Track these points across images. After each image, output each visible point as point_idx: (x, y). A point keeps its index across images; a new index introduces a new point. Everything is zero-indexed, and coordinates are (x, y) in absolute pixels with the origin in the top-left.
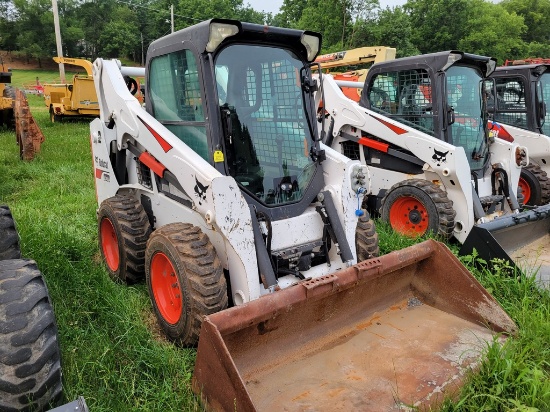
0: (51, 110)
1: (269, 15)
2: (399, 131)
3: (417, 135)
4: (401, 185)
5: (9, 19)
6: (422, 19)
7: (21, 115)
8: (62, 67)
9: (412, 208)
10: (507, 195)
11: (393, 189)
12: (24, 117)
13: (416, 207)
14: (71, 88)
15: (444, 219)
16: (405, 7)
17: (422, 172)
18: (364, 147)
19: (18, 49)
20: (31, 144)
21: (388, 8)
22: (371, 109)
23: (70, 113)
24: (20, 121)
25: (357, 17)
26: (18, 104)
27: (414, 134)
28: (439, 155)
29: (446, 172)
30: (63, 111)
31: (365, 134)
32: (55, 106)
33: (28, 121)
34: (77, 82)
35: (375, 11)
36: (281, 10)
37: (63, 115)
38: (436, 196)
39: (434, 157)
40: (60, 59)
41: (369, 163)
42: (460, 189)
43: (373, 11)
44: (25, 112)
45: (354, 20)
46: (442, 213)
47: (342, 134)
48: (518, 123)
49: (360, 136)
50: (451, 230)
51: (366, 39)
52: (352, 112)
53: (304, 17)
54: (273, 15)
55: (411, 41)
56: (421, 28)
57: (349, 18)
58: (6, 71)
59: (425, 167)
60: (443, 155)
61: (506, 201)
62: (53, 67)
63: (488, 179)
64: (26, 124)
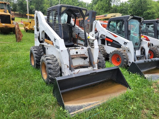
0: (25, 29)
1: (88, 3)
2: (116, 36)
3: (120, 38)
4: (115, 51)
5: (15, 3)
6: (133, 5)
7: (17, 29)
8: (28, 17)
9: (118, 57)
10: (145, 55)
11: (113, 52)
12: (18, 30)
13: (119, 57)
14: (30, 22)
15: (125, 60)
16: (128, 2)
17: (121, 48)
18: (107, 40)
19: (17, 11)
20: (19, 37)
21: (123, 2)
22: (109, 30)
23: (30, 30)
24: (17, 31)
25: (113, 4)
26: (16, 26)
27: (119, 37)
28: (125, 43)
29: (127, 48)
30: (28, 29)
31: (107, 37)
32: (26, 27)
33: (19, 31)
34: (32, 21)
35: (119, 3)
36: (91, 2)
37: (28, 30)
38: (124, 54)
39: (124, 44)
40: (28, 14)
41: (108, 45)
42: (130, 53)
43: (118, 3)
44: (18, 28)
45: (112, 5)
46: (125, 59)
47: (101, 37)
48: (151, 36)
49: (106, 38)
50: (127, 63)
51: (116, 11)
52: (104, 31)
53: (98, 4)
54: (89, 3)
55: (129, 12)
56: (132, 8)
57: (111, 5)
58: (13, 17)
59: (122, 47)
60: (126, 43)
61: (144, 57)
62: (26, 17)
63: (140, 50)
64: (18, 32)
